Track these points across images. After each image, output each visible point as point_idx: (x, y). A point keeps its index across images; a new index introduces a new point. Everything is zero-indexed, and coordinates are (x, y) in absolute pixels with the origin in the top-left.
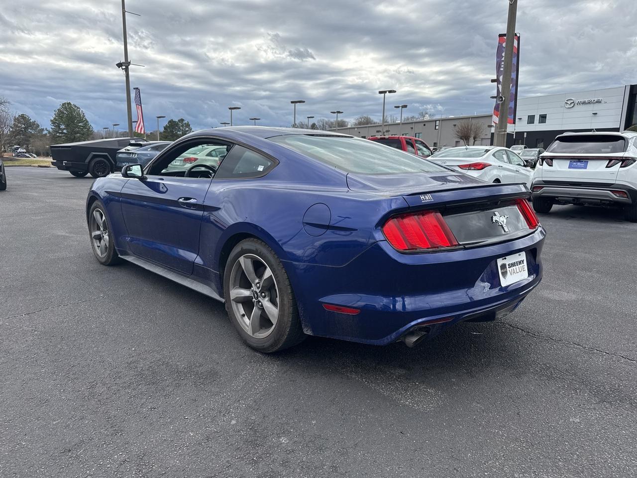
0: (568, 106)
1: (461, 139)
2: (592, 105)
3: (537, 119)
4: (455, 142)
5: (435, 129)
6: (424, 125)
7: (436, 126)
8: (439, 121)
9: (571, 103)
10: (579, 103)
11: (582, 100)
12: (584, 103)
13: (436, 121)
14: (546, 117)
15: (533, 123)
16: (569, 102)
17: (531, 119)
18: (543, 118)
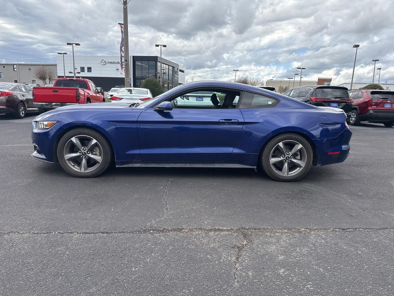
0: (102, 64)
1: (40, 79)
2: (115, 65)
3: (86, 69)
4: (32, 81)
5: (14, 70)
6: (4, 67)
7: (14, 69)
8: (17, 65)
9: (104, 62)
10: (108, 63)
11: (110, 61)
12: (111, 63)
13: (14, 65)
14: (91, 69)
15: (84, 72)
16: (103, 61)
17: (83, 69)
18: (89, 69)
